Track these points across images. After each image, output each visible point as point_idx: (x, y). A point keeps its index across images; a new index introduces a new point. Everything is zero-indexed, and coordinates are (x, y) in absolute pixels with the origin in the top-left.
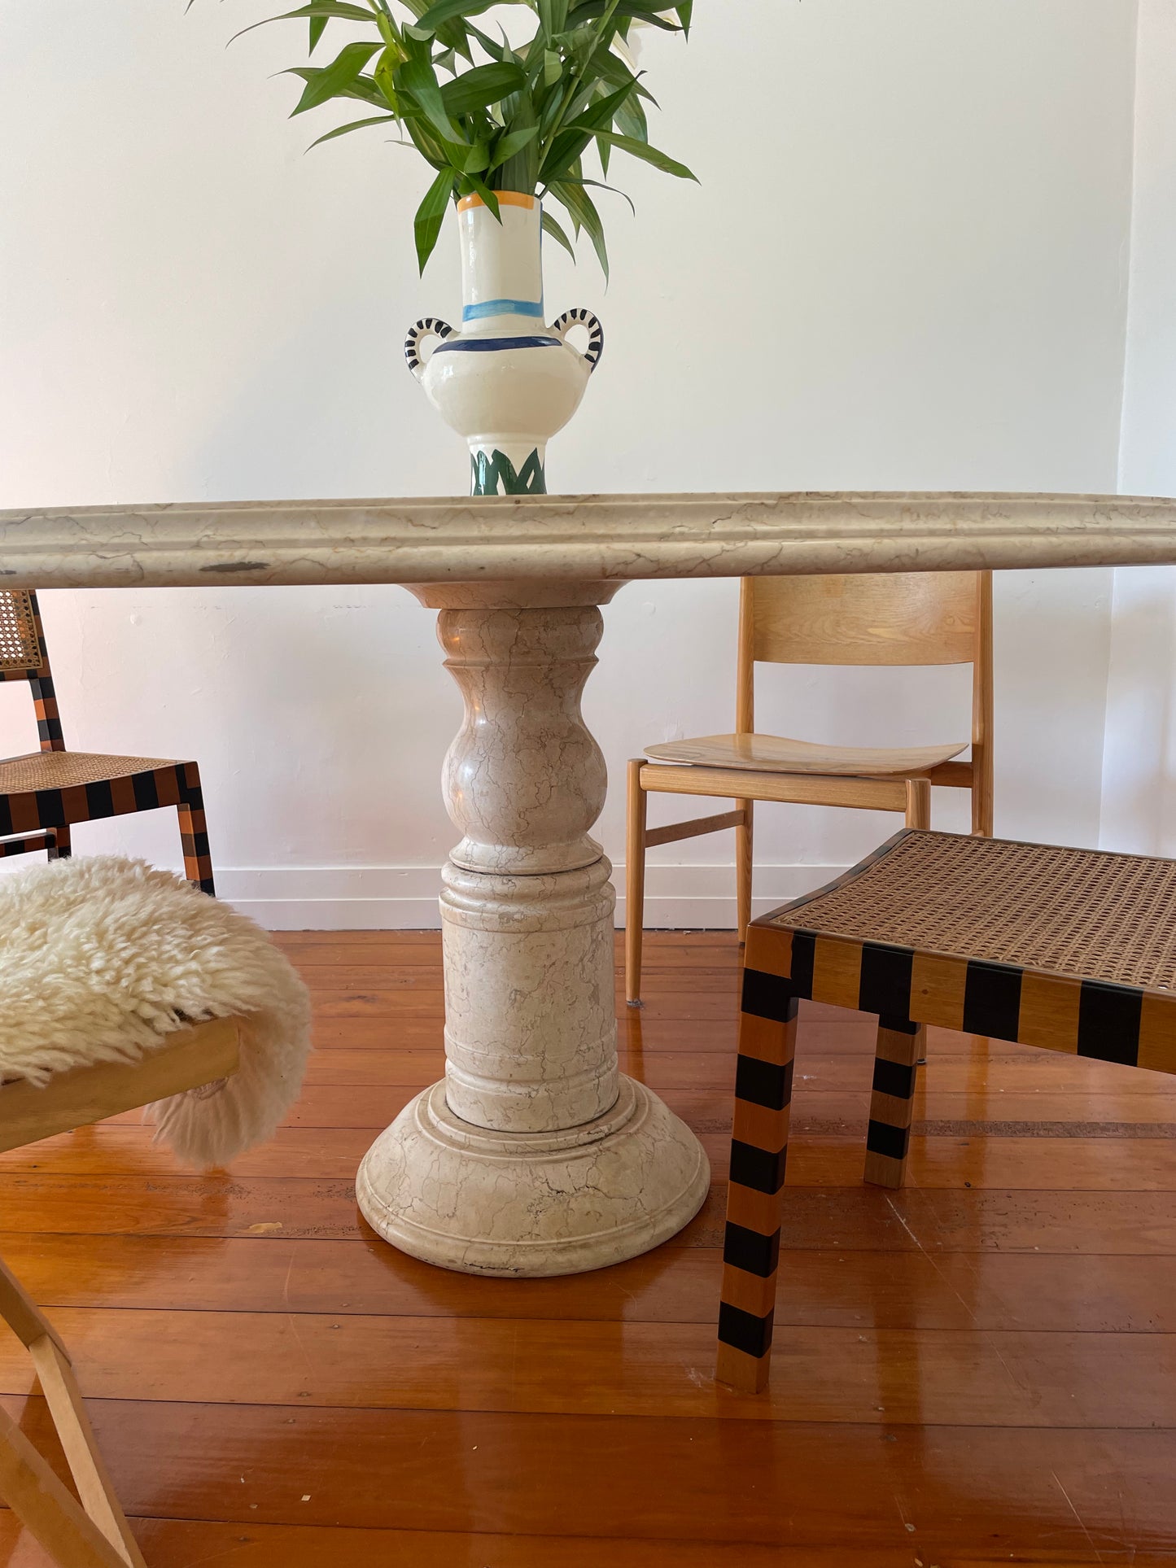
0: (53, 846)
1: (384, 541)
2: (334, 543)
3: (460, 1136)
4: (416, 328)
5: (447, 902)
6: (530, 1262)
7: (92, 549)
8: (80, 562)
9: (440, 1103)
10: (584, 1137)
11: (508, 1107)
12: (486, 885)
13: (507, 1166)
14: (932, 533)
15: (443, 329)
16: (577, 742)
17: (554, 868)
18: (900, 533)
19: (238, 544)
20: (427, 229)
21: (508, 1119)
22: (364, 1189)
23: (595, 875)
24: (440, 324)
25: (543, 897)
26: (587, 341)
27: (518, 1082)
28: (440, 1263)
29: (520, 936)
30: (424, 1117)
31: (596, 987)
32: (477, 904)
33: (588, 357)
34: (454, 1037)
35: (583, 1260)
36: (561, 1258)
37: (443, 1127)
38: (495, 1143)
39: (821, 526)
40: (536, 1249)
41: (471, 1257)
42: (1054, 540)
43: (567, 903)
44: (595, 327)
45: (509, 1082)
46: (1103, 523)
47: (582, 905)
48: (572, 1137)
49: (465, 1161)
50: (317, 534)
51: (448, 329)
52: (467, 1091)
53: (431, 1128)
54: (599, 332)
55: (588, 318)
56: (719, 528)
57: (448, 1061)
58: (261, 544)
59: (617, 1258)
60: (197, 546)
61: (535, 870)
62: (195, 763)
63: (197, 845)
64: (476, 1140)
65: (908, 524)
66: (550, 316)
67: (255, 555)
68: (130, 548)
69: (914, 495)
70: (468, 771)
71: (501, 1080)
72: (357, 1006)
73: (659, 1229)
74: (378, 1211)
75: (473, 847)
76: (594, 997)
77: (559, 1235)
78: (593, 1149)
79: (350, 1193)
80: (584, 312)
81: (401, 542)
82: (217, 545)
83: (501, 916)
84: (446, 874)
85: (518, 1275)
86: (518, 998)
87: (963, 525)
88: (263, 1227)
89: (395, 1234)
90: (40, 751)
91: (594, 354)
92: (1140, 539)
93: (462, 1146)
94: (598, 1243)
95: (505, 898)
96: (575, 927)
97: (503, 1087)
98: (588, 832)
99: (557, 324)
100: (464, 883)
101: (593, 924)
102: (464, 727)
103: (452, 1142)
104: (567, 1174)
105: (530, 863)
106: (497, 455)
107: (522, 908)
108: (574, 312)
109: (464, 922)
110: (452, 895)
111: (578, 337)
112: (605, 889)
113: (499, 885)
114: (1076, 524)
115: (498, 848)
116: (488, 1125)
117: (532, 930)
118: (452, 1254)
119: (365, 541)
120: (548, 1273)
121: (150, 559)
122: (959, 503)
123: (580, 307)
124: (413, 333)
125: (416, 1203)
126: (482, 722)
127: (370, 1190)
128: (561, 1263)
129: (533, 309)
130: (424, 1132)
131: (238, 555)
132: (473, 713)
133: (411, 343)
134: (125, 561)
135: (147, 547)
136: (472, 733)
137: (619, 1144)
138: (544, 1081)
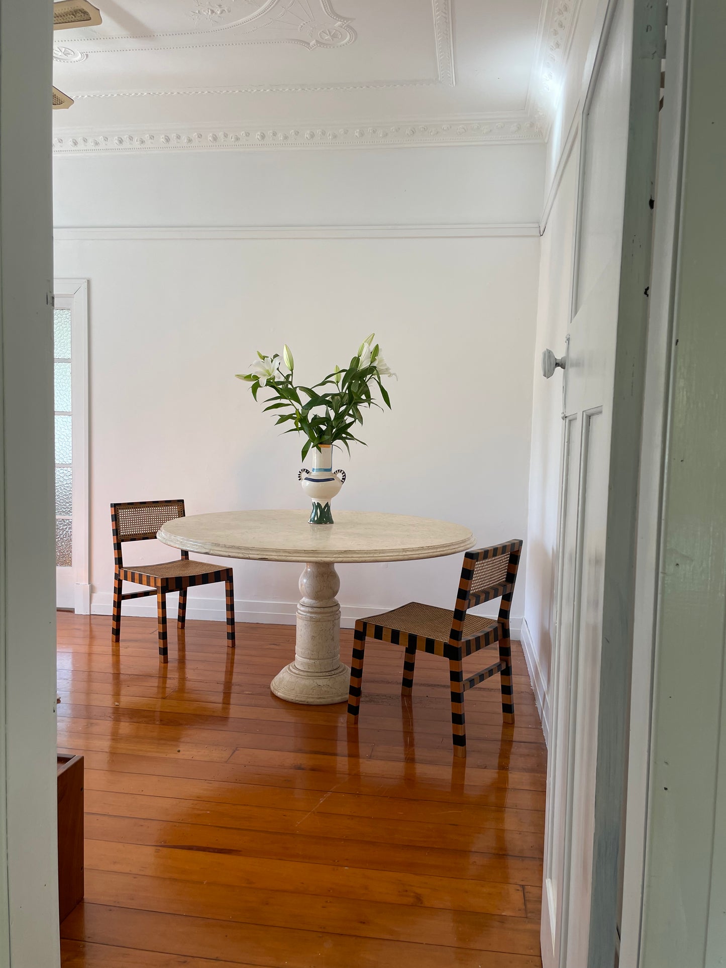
0: (182, 590)
1: (285, 556)
2: (278, 556)
3: (297, 672)
4: (301, 471)
5: (299, 613)
6: (311, 700)
7: (242, 553)
8: (241, 555)
9: (293, 665)
10: (327, 674)
11: (309, 665)
12: (307, 609)
13: (307, 679)
14: (369, 557)
15: (307, 472)
16: (332, 576)
17: (323, 606)
18: (363, 557)
19: (264, 555)
20: (304, 453)
21: (309, 668)
22: (272, 685)
23: (335, 609)
24: (307, 470)
25: (320, 613)
26: (342, 477)
27: (312, 659)
28: (290, 701)
29: (314, 623)
30: (289, 668)
31: (333, 637)
32: (305, 614)
33: (342, 481)
34: (298, 649)
35: (323, 701)
36: (318, 700)
37: (293, 670)
38: (305, 674)
39: (350, 556)
40: (312, 698)
41: (297, 699)
42: (391, 557)
43: (327, 615)
44: (344, 474)
45: (310, 659)
46: (404, 553)
47: (331, 616)
48: (324, 674)
49: (298, 677)
50: (275, 554)
51: (309, 472)
52: (300, 661)
53: (290, 670)
54: (345, 475)
55: (342, 472)
56: (334, 556)
57: (296, 655)
58: (267, 555)
59: (332, 702)
60: (258, 554)
61: (319, 606)
62: (232, 568)
63: (230, 593)
64: (301, 673)
65: (365, 556)
66: (333, 471)
67: (266, 557)
68: (248, 554)
69: (367, 551)
70: (305, 581)
71: (308, 659)
72: (272, 646)
73: (344, 697)
74: (275, 689)
75: (305, 600)
76: (333, 639)
77: (318, 695)
78: (329, 677)
79: (269, 688)
80: (341, 471)
81: (287, 556)
82: (261, 555)
83: (310, 617)
84: (298, 606)
85: (307, 703)
86: (313, 638)
87: (375, 555)
88: (247, 692)
89: (279, 694)
90: (181, 559)
91: (343, 481)
92: (411, 556)
93: (297, 674)
94: (328, 698)
95: (311, 613)
96: (329, 621)
97: (308, 660)
98: (335, 597)
99: (335, 473)
100: (302, 609)
101: (333, 621)
102: (304, 571)
103: (295, 673)
104: (321, 682)
105: (318, 605)
106: (318, 503)
107: (315, 615)
108: (339, 470)
109: (301, 618)
110: (299, 611)
111: (340, 476)
112: (338, 612)
113: (310, 610)
114: (398, 554)
115: (311, 600)
116: (304, 670)
117: (317, 621)
118: (293, 698)
119: (282, 556)
120: (315, 703)
121: (251, 556)
122: (375, 551)
123: (340, 469)
124: (300, 472)
125: (285, 687)
126: (309, 570)
127: (274, 685)
128: (318, 701)
129: (330, 470)
130: (289, 672)
131: (264, 557)
132: (307, 567)
133: (299, 475)
134: (247, 556)
135: (250, 554)
136: (306, 572)
137: (336, 677)
138: (319, 659)
